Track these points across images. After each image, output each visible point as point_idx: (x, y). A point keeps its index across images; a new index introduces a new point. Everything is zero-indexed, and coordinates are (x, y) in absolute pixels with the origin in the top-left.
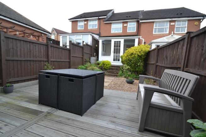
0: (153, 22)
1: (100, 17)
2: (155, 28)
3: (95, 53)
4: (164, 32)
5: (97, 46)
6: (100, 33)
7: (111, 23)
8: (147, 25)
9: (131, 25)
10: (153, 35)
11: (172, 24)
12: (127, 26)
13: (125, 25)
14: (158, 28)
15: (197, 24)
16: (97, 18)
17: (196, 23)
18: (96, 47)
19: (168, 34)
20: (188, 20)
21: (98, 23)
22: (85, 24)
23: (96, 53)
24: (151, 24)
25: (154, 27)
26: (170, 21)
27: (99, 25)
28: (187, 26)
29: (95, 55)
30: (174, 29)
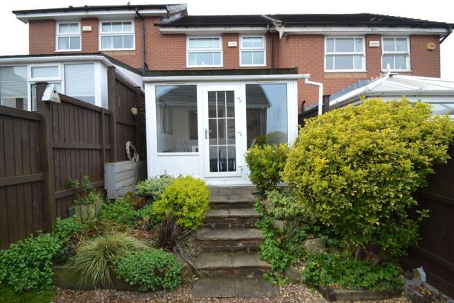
0: (322, 36)
1: (141, 12)
2: (327, 56)
3: (128, 144)
4: (352, 68)
5: (134, 111)
6: (146, 64)
7: (184, 35)
8: (306, 42)
9: (250, 45)
10: (326, 76)
11: (373, 43)
12: (237, 48)
13: (232, 44)
14: (336, 56)
15: (433, 48)
16: (133, 12)
17: (431, 45)
18: (133, 116)
19: (365, 76)
20: (412, 36)
21: (136, 31)
22: (84, 32)
23: (134, 142)
24: (317, 40)
25: (326, 53)
26: (368, 37)
27: (142, 38)
28: (409, 52)
29: (132, 151)
30: (380, 59)
